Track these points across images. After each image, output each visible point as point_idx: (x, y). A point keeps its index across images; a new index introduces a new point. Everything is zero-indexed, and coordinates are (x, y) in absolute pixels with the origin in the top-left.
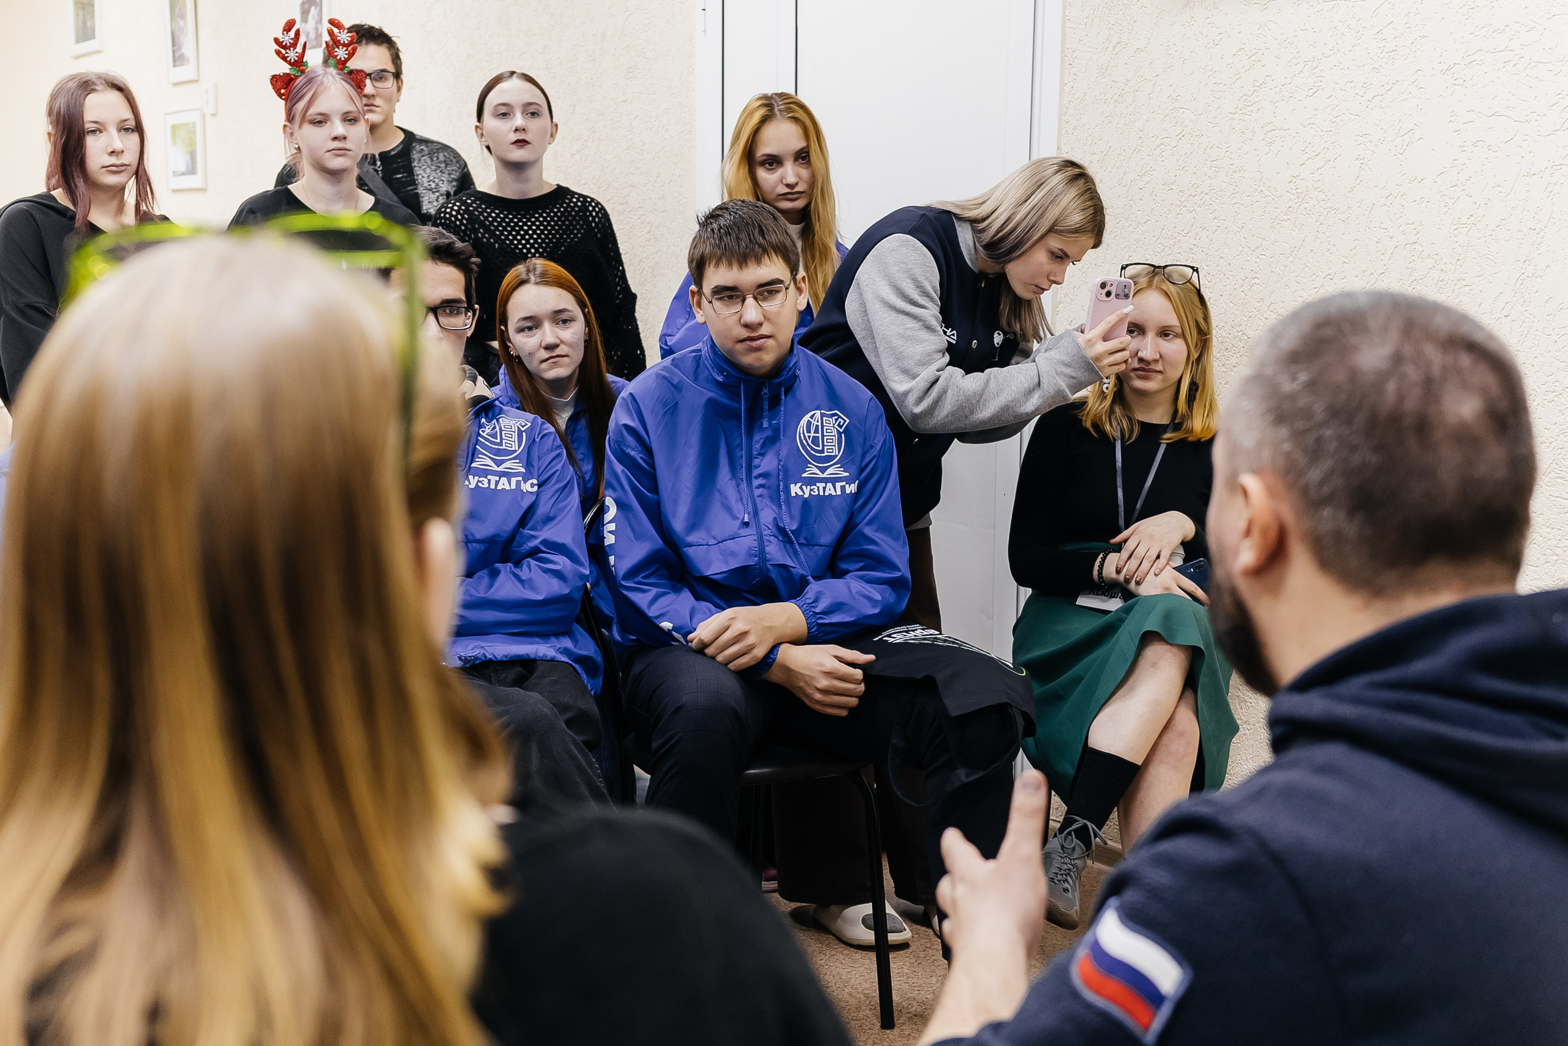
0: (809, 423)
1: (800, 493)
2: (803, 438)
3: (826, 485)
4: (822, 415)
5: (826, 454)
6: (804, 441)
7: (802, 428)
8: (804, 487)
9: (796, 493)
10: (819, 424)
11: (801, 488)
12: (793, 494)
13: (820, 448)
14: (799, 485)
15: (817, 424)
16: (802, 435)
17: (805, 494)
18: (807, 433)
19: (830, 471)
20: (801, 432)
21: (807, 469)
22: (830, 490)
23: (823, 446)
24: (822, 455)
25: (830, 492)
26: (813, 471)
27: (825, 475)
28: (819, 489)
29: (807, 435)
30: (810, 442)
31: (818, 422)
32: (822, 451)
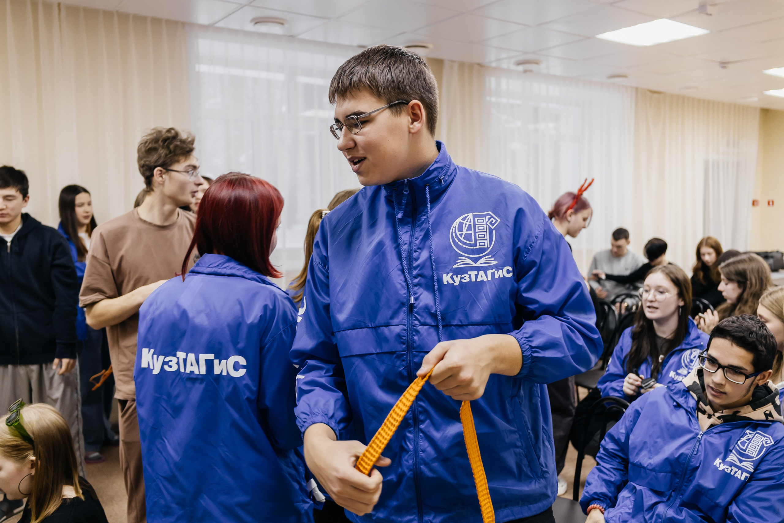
0: (461, 224)
1: (451, 282)
2: (455, 237)
3: (478, 273)
4: (474, 217)
5: (478, 247)
6: (456, 239)
7: (454, 228)
8: (455, 277)
9: (447, 281)
10: (472, 223)
11: (452, 278)
12: (445, 283)
13: (473, 242)
14: (450, 275)
15: (470, 223)
16: (454, 234)
17: (455, 282)
18: (459, 232)
19: (482, 261)
20: (454, 231)
21: (457, 261)
22: (482, 277)
23: (476, 240)
24: (475, 248)
25: (482, 279)
26: (465, 261)
27: (478, 264)
28: (470, 277)
29: (458, 233)
30: (462, 239)
31: (470, 222)
32: (475, 245)
